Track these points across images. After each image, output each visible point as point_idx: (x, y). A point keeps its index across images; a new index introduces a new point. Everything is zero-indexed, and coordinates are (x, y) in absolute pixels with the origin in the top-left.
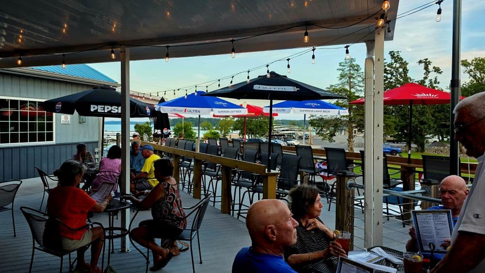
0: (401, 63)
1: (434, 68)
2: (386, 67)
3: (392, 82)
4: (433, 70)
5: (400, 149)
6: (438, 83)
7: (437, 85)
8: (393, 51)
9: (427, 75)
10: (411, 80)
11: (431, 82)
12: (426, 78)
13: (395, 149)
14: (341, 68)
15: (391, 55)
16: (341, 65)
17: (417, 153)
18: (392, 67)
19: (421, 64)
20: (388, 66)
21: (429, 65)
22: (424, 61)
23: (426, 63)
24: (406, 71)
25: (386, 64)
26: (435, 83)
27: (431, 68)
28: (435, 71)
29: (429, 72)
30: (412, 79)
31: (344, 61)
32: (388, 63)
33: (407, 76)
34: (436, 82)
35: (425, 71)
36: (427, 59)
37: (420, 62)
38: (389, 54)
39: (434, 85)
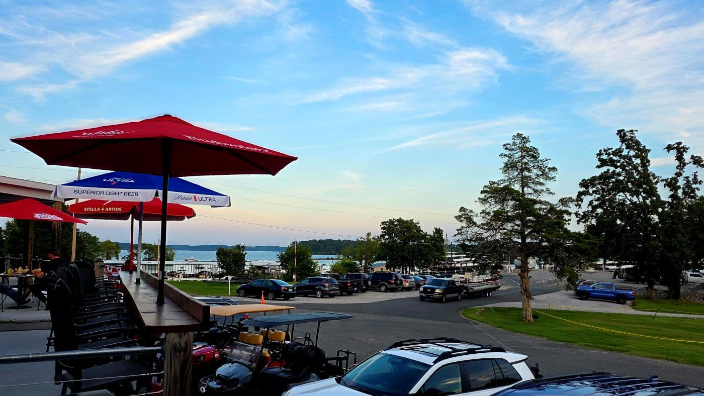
0: (637, 149)
1: (693, 157)
2: (612, 156)
3: (621, 181)
4: (692, 160)
5: (631, 293)
6: (700, 182)
7: (698, 186)
8: (623, 130)
9: (682, 169)
10: (655, 178)
11: (688, 181)
12: (679, 174)
13: (625, 292)
14: (507, 152)
15: (620, 136)
16: (506, 149)
17: (667, 301)
18: (620, 157)
19: (671, 151)
20: (615, 153)
21: (684, 153)
22: (676, 146)
23: (678, 149)
24: (645, 162)
25: (610, 151)
26: (695, 183)
27: (687, 157)
28: (694, 163)
29: (685, 165)
30: (656, 175)
31: (511, 142)
32: (613, 150)
33: (647, 170)
34: (696, 181)
35: (677, 163)
36: (680, 143)
37: (669, 148)
38: (617, 134)
39: (694, 186)
